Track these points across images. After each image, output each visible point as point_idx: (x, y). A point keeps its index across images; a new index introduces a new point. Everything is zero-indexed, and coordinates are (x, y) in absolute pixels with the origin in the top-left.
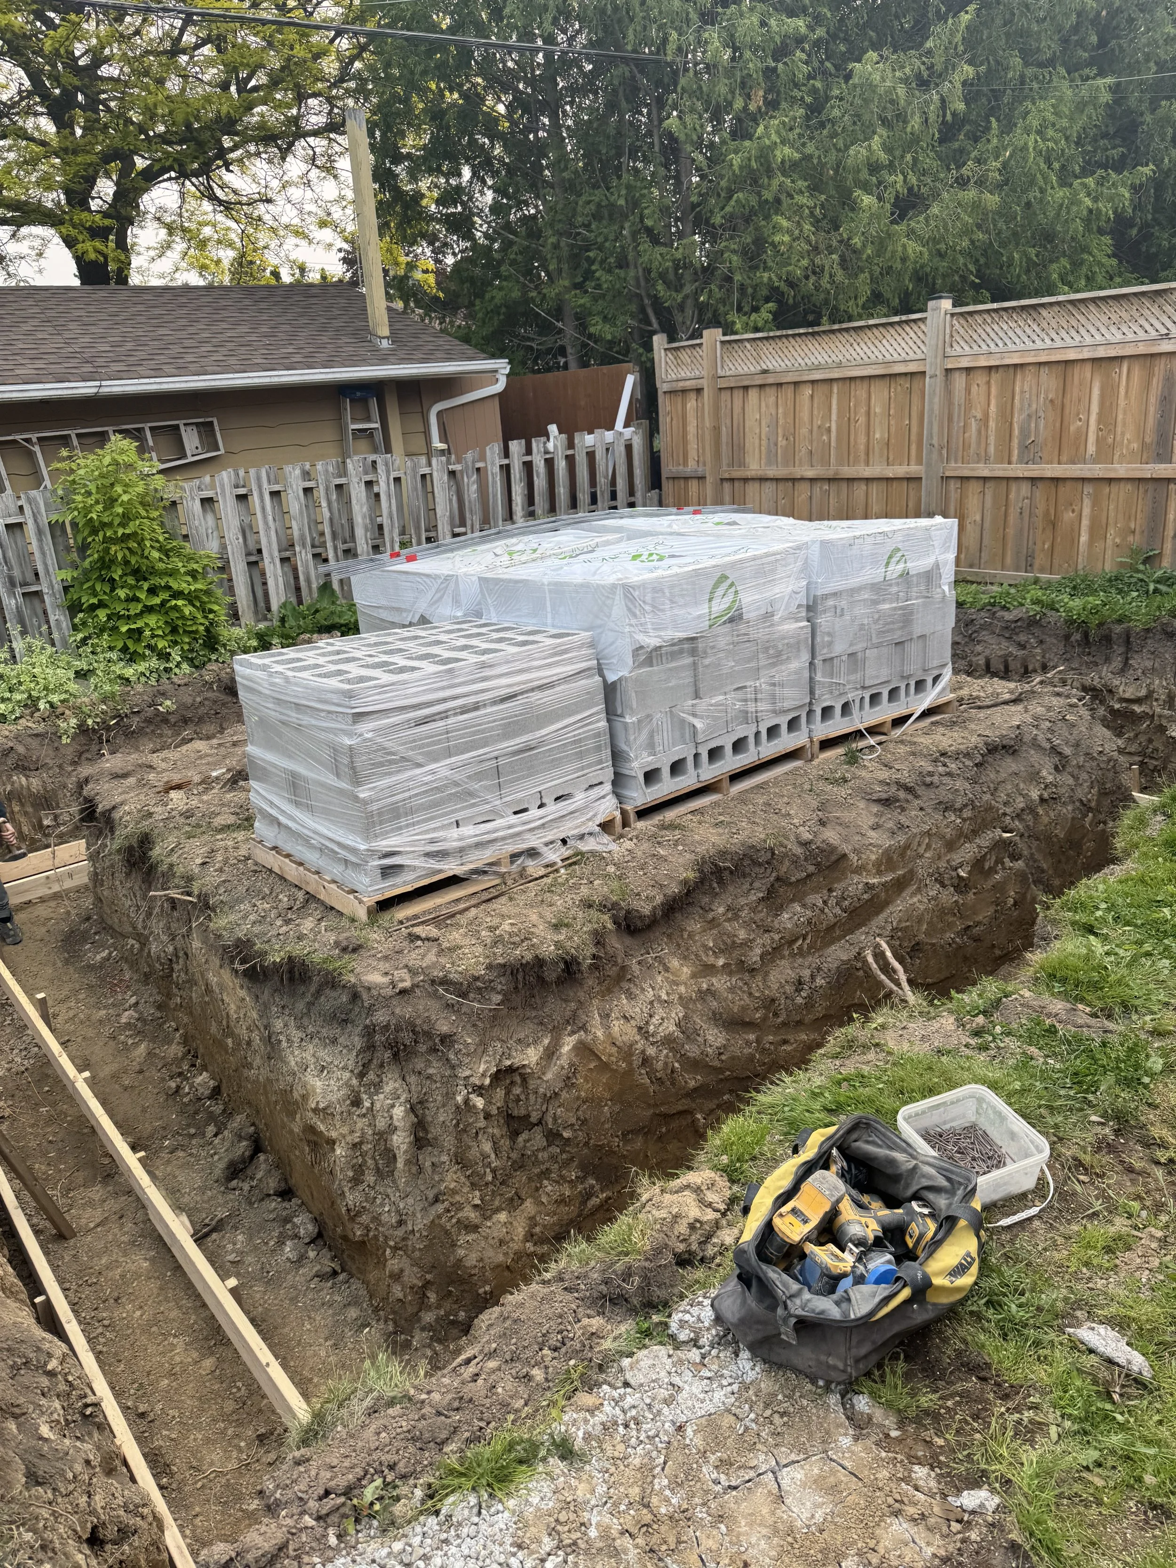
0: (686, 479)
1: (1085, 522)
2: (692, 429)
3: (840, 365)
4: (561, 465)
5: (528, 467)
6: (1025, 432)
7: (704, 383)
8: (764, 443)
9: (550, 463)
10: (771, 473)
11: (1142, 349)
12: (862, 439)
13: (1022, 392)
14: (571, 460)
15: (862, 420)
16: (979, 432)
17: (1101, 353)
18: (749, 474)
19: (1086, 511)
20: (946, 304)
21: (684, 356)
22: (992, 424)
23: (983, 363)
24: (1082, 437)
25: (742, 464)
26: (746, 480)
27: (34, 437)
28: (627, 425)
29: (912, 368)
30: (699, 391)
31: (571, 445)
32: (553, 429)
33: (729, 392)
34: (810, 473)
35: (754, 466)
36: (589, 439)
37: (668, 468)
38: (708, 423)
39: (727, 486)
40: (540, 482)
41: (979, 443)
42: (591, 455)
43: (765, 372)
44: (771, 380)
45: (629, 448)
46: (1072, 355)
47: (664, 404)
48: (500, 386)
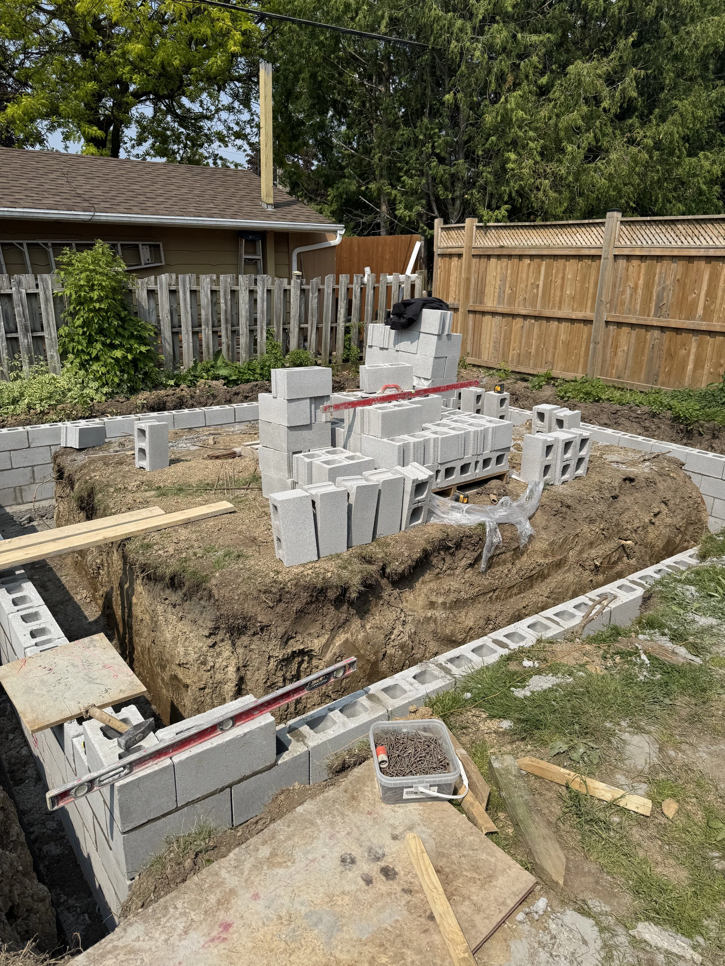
1: (692, 357)
2: (453, 278)
3: (548, 247)
4: (370, 293)
5: (349, 291)
6: (660, 298)
7: (463, 251)
8: (497, 290)
9: (363, 290)
10: (499, 310)
12: (558, 293)
13: (661, 273)
14: (376, 290)
15: (559, 281)
16: (632, 295)
17: (711, 253)
18: (486, 309)
19: (693, 350)
20: (618, 215)
21: (453, 233)
22: (640, 291)
23: (638, 253)
24: (694, 304)
25: (482, 302)
26: (483, 313)
27: (50, 243)
28: (413, 272)
29: (593, 252)
30: (460, 256)
31: (378, 281)
32: (367, 270)
33: (478, 258)
34: (524, 312)
35: (490, 304)
36: (390, 278)
38: (463, 275)
39: (471, 316)
40: (356, 302)
41: (630, 303)
42: (389, 288)
43: (502, 247)
44: (505, 252)
45: (413, 286)
46: (693, 253)
47: (438, 262)
48: (337, 241)
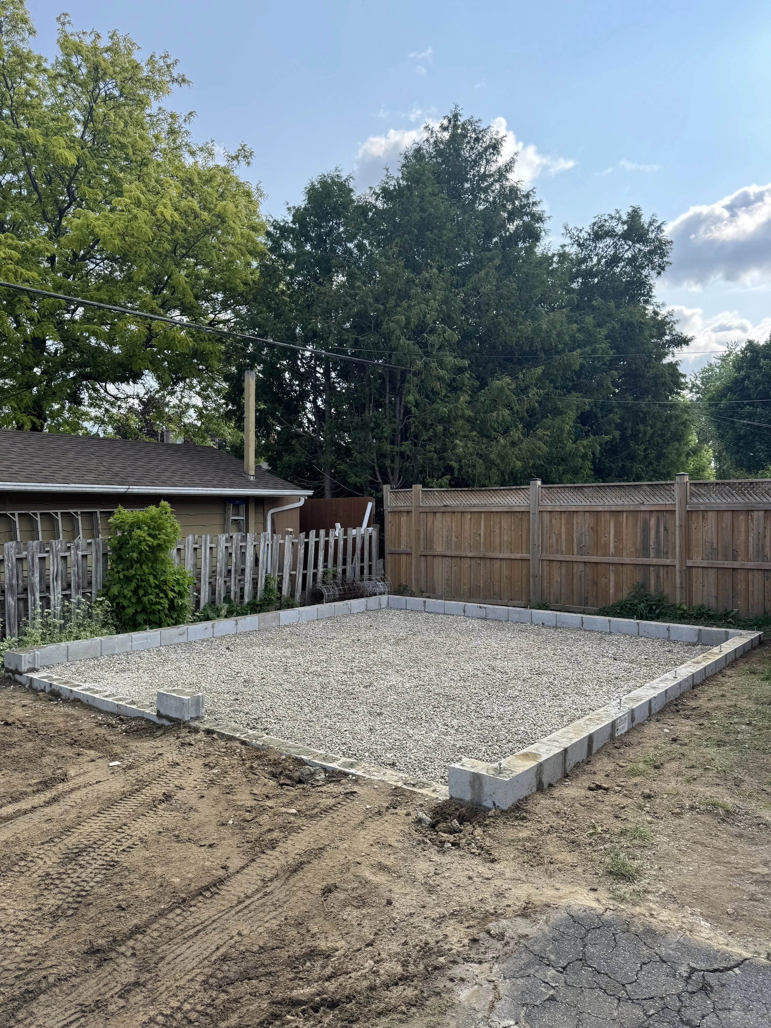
0: (399, 554)
1: (612, 584)
2: (404, 531)
3: (485, 505)
4: (341, 543)
5: (327, 543)
6: (579, 541)
7: (413, 509)
8: (445, 539)
9: (336, 542)
10: (449, 553)
11: (632, 508)
12: (497, 540)
13: (577, 523)
14: (345, 541)
15: (497, 531)
16: (557, 540)
17: (614, 509)
18: (436, 553)
19: (612, 578)
20: (539, 483)
21: (401, 496)
22: (563, 537)
23: (558, 509)
24: (607, 545)
25: (432, 548)
26: (434, 556)
27: (79, 511)
28: (369, 526)
29: (522, 509)
30: (408, 512)
31: (345, 533)
32: (338, 525)
33: (425, 515)
34: (470, 555)
35: (439, 549)
36: (354, 532)
37: (388, 548)
38: (413, 527)
39: (423, 559)
40: (331, 551)
41: (557, 544)
42: (354, 539)
43: (446, 506)
44: (449, 509)
45: (371, 537)
46: (600, 509)
47: (388, 518)
48: (301, 503)
